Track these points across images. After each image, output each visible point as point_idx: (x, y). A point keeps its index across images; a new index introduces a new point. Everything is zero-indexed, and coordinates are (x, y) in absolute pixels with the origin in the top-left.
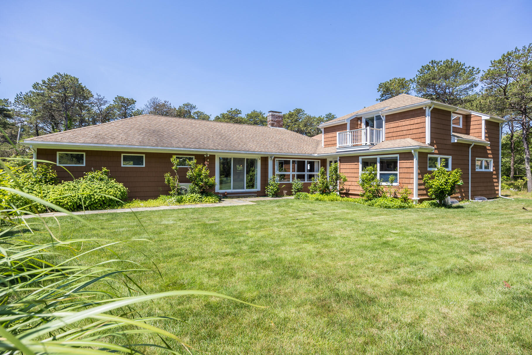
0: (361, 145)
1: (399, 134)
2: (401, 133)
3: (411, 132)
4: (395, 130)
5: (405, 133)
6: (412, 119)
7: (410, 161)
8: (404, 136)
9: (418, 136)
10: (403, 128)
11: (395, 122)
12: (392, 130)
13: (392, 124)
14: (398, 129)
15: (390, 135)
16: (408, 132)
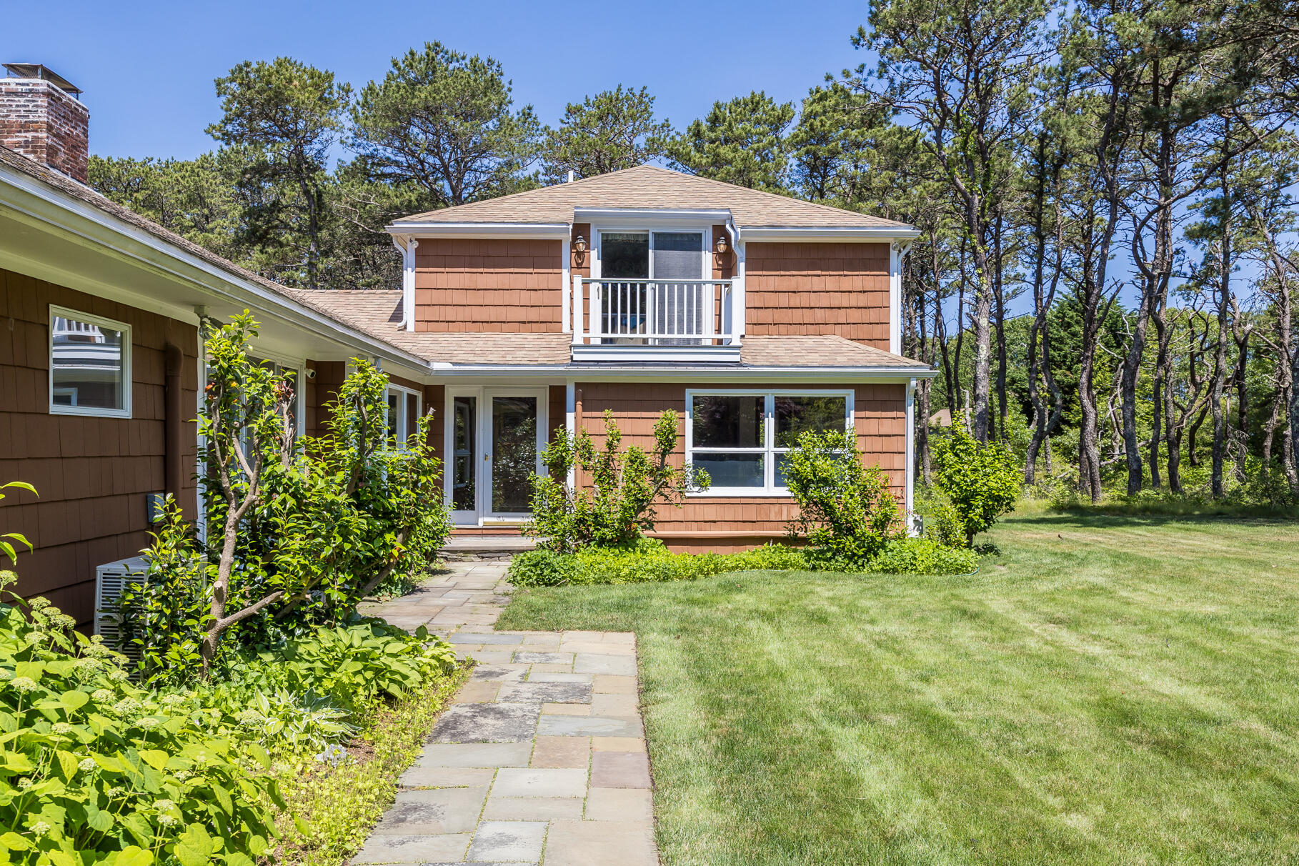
0: (697, 344)
1: (797, 316)
2: (808, 316)
3: (841, 316)
4: (783, 300)
5: (820, 315)
6: (846, 273)
7: (893, 414)
8: (818, 327)
9: (864, 331)
10: (814, 300)
11: (783, 273)
12: (772, 300)
13: (773, 280)
14: (796, 300)
15: (766, 316)
16: (830, 316)
